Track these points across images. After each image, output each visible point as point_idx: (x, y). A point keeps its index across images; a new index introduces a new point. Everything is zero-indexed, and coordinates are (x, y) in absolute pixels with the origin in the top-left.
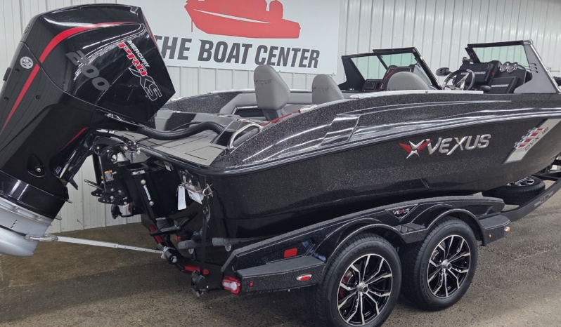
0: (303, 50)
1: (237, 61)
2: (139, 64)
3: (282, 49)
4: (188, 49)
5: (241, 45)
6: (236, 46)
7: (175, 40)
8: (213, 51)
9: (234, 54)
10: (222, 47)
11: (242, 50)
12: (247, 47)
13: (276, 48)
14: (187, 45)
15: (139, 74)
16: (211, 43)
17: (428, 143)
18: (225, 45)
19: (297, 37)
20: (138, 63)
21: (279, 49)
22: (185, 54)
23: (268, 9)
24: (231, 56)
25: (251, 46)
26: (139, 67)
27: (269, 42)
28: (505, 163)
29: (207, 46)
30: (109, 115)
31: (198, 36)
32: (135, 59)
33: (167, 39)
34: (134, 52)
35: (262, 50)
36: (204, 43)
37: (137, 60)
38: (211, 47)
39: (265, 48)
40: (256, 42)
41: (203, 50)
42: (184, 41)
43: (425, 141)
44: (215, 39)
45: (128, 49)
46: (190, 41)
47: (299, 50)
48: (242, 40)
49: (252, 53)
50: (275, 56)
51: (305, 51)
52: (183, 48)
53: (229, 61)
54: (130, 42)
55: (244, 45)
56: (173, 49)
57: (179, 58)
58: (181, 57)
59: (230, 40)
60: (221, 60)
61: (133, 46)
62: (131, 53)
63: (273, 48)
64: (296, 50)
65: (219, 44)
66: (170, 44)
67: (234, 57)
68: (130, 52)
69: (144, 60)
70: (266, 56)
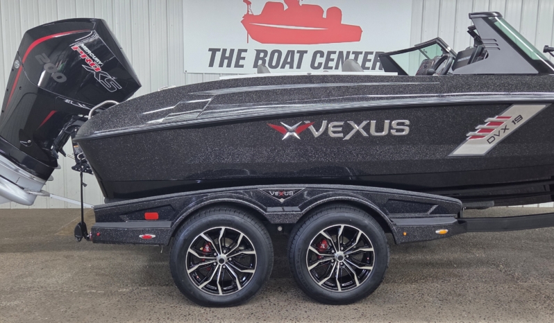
0: (366, 52)
1: (291, 67)
2: (92, 62)
3: (341, 53)
4: (244, 58)
5: (296, 52)
6: (291, 53)
7: (232, 51)
8: (267, 59)
9: (289, 60)
10: (276, 54)
11: (297, 56)
12: (302, 53)
13: (334, 52)
14: (243, 55)
15: (93, 70)
16: (265, 52)
17: (309, 125)
18: (280, 53)
19: (359, 40)
20: (90, 61)
21: (337, 53)
22: (241, 62)
23: (325, 16)
24: (285, 62)
25: (306, 52)
26: (92, 64)
27: (325, 48)
28: (450, 155)
29: (262, 55)
30: (67, 101)
31: (253, 46)
32: (87, 58)
33: (225, 51)
34: (86, 53)
35: (319, 55)
36: (259, 52)
37: (89, 59)
38: (266, 56)
39: (322, 54)
40: (311, 48)
41: (257, 58)
42: (240, 51)
43: (303, 123)
44: (270, 47)
45: (81, 50)
46: (246, 51)
47: (361, 53)
48: (296, 47)
49: (307, 59)
50: (333, 60)
51: (367, 54)
52: (239, 58)
53: (283, 67)
54: (83, 45)
55: (298, 52)
56: (230, 59)
57: (235, 66)
58: (237, 65)
59: (284, 48)
60: (276, 67)
61: (86, 48)
62: (84, 54)
63: (330, 53)
64: (357, 54)
65: (273, 53)
66: (227, 54)
67: (288, 63)
68: (82, 53)
69: (97, 59)
70: (323, 60)
